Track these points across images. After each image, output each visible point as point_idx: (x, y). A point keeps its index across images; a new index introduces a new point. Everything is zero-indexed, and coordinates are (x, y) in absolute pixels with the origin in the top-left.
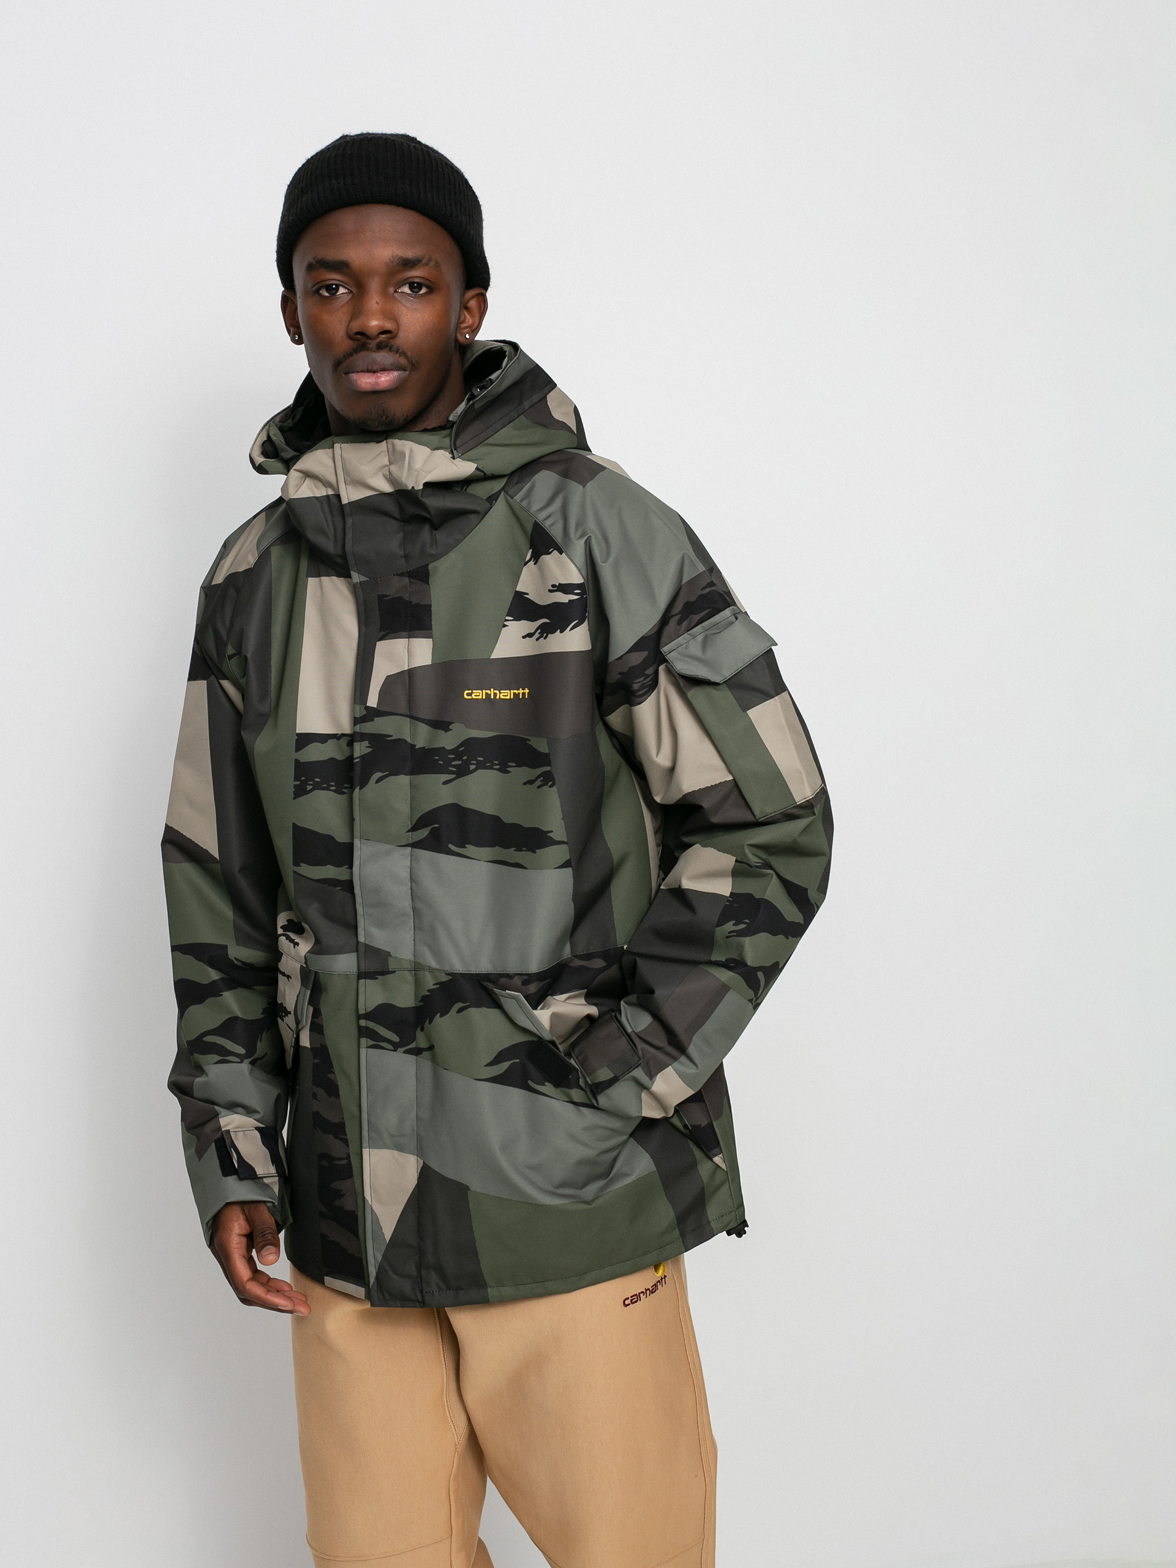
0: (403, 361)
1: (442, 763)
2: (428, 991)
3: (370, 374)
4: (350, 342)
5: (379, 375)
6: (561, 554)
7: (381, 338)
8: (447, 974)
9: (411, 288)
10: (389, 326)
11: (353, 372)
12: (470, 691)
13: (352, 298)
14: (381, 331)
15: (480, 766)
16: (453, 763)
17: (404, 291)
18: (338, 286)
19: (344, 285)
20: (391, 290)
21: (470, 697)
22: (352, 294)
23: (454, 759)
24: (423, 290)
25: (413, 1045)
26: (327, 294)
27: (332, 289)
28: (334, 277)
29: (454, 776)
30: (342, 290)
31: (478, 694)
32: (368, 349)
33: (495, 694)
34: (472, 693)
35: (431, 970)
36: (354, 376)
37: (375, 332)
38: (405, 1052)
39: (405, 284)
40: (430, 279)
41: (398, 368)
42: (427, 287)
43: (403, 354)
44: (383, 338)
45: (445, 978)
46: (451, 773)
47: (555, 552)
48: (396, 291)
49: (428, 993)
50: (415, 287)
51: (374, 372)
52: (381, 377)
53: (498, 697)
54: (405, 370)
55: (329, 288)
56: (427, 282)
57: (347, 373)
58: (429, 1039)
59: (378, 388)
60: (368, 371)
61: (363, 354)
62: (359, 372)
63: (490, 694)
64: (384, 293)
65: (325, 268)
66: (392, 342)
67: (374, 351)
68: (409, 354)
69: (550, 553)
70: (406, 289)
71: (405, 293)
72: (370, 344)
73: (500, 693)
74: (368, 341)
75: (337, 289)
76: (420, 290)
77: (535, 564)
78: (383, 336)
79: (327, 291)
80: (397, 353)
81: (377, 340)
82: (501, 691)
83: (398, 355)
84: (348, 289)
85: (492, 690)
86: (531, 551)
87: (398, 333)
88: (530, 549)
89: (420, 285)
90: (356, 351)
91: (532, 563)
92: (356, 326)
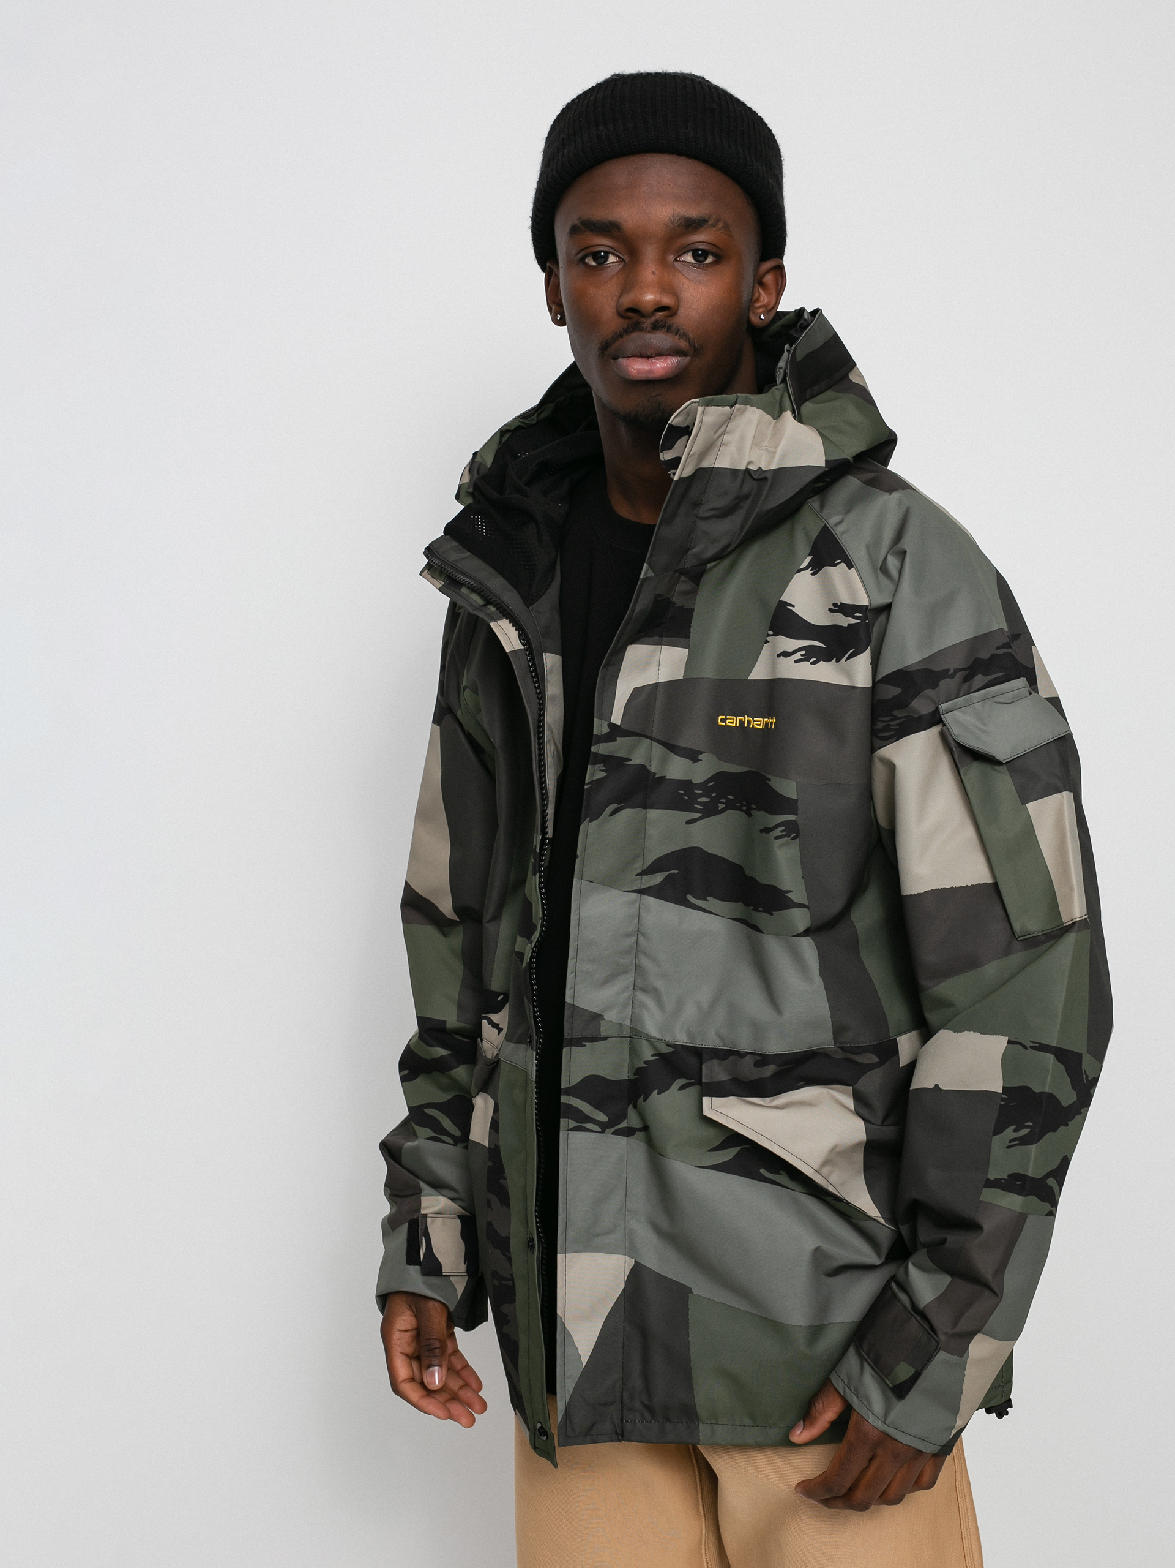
0: (683, 344)
1: (686, 798)
2: (645, 1062)
3: (645, 360)
4: (621, 321)
5: (654, 361)
6: (850, 568)
7: (658, 316)
8: (668, 1045)
9: (694, 257)
10: (667, 300)
11: (623, 357)
12: (724, 717)
13: (624, 267)
14: (657, 307)
15: (730, 806)
16: (700, 800)
17: (687, 260)
18: (607, 253)
19: (615, 252)
20: (671, 258)
21: (724, 724)
22: (623, 263)
23: (701, 796)
24: (710, 260)
25: (624, 1125)
26: (594, 264)
27: (600, 258)
28: (602, 242)
29: (700, 815)
30: (612, 259)
31: (732, 721)
32: (641, 330)
33: (749, 722)
34: (726, 719)
35: (650, 1040)
36: (624, 362)
37: (650, 308)
38: (613, 1133)
39: (687, 252)
40: (718, 245)
41: (677, 352)
42: (715, 255)
43: (684, 336)
44: (661, 316)
45: (666, 1050)
46: (697, 811)
47: (843, 565)
48: (676, 260)
49: (645, 1065)
50: (700, 255)
51: (648, 357)
52: (656, 363)
53: (751, 726)
54: (686, 355)
55: (596, 256)
56: (714, 250)
57: (615, 358)
58: (642, 1117)
59: (651, 376)
60: (641, 356)
61: (635, 335)
62: (629, 357)
63: (744, 721)
64: (662, 262)
65: (592, 231)
66: (670, 321)
67: (650, 332)
68: (691, 336)
69: (836, 565)
70: (689, 258)
71: (688, 262)
72: (644, 323)
73: (754, 721)
74: (642, 320)
75: (606, 258)
76: (706, 259)
77: (812, 574)
78: (660, 314)
79: (595, 260)
80: (676, 334)
81: (653, 319)
82: (755, 719)
83: (677, 337)
84: (619, 257)
85: (746, 716)
86: (809, 558)
87: (677, 310)
88: (809, 555)
89: (705, 254)
90: (627, 331)
91: (808, 572)
92: (627, 301)
